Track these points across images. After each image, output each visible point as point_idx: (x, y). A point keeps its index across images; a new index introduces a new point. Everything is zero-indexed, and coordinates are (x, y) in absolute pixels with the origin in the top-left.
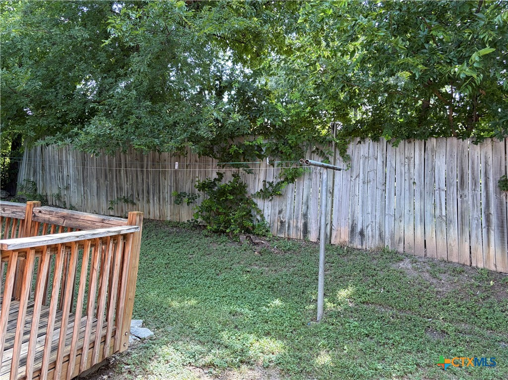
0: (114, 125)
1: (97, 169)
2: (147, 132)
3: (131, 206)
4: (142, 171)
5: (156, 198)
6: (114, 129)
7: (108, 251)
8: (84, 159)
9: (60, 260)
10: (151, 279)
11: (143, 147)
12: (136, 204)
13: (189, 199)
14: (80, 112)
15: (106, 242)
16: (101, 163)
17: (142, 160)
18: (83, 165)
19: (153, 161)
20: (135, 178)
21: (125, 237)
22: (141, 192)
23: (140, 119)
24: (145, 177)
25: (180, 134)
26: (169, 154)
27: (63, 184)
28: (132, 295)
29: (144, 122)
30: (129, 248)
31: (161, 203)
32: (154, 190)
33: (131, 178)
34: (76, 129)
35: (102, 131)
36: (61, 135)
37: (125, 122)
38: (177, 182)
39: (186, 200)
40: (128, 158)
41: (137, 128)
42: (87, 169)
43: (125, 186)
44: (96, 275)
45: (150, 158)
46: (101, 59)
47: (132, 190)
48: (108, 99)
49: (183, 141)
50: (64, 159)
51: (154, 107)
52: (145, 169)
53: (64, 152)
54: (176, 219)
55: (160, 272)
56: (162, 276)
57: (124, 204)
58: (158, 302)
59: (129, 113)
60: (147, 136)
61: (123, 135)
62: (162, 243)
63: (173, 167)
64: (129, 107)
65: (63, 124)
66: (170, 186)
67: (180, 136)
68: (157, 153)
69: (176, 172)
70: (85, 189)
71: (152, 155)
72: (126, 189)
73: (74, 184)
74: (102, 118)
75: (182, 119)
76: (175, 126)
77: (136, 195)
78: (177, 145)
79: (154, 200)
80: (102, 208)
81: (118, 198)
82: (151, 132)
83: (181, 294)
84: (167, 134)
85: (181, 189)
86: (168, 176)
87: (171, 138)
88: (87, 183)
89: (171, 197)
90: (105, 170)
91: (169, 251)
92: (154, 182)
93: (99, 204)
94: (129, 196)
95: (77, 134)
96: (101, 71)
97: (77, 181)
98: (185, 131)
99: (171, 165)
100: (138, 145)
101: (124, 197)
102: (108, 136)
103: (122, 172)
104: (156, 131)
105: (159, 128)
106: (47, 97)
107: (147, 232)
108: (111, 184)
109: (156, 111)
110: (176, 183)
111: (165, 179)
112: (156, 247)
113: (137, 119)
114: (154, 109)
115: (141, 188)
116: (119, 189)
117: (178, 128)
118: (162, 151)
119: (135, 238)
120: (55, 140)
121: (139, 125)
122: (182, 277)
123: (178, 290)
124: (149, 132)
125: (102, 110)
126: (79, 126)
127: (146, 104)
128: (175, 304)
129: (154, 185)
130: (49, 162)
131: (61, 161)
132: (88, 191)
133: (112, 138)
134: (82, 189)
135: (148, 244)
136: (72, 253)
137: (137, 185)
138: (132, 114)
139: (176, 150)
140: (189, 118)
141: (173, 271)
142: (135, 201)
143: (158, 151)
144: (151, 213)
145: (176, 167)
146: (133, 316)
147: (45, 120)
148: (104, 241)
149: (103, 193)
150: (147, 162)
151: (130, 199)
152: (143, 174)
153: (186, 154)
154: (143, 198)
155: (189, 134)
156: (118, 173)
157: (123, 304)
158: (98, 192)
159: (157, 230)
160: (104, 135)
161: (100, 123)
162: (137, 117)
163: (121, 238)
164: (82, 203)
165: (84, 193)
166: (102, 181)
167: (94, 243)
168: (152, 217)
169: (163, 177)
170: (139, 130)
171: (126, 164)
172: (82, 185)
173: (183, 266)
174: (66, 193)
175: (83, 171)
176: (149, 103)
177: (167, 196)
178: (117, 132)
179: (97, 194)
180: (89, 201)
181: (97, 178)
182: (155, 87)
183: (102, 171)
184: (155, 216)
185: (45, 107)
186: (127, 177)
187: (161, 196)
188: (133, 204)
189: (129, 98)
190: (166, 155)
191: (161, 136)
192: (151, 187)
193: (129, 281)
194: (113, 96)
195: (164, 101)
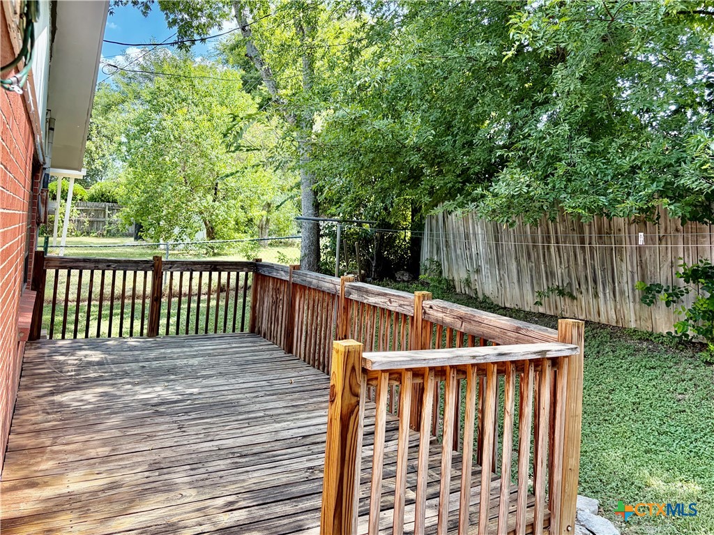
0: (533, 179)
1: (515, 245)
2: (586, 185)
3: (570, 301)
4: (583, 249)
5: (608, 291)
6: (534, 184)
7: (528, 383)
8: (497, 230)
9: (450, 391)
10: (609, 425)
11: (580, 211)
12: (576, 299)
13: (669, 295)
14: (485, 164)
15: (523, 368)
16: (521, 236)
17: (581, 231)
18: (497, 240)
19: (600, 232)
20: (572, 259)
21: (556, 362)
22: (583, 281)
23: (574, 166)
24: (588, 256)
25: (645, 185)
26: (626, 219)
27: (472, 265)
28: (574, 462)
29: (581, 170)
30: (563, 383)
31: (618, 299)
32: (604, 278)
33: (566, 258)
34: (479, 190)
35: (517, 189)
36: (462, 197)
37: (551, 173)
38: (644, 266)
39: (663, 297)
40: (560, 228)
41: (569, 180)
42: (502, 244)
43: (559, 271)
44: (509, 422)
45: (595, 228)
46: (511, 85)
47: (570, 276)
48: (523, 140)
49: (651, 197)
50: (471, 232)
51: (595, 146)
52: (587, 246)
53: (470, 221)
54: (646, 327)
55: (623, 417)
56: (628, 423)
57: (558, 298)
58: (625, 473)
59: (555, 159)
60: (586, 192)
61: (547, 194)
62: (625, 366)
63: (633, 241)
64: (554, 149)
65: (464, 183)
66: (632, 272)
67: (645, 189)
68: (605, 218)
69: (640, 249)
70: (501, 272)
71: (597, 221)
72: (560, 275)
73: (486, 266)
74: (515, 171)
75: (648, 162)
76: (635, 173)
77: (575, 285)
78: (640, 204)
79: (605, 294)
80: (527, 301)
81: (548, 288)
82: (593, 185)
83: (667, 465)
84: (620, 187)
85: (651, 278)
86: (626, 256)
87: (629, 194)
88: (503, 264)
89: (633, 290)
90: (527, 246)
91: (638, 381)
92: (603, 265)
93: (522, 296)
94: (565, 285)
95: (483, 196)
96: (512, 102)
97: (489, 261)
98: (653, 180)
99: (630, 237)
100: (572, 208)
101: (558, 287)
102: (526, 196)
103: (552, 250)
104: (601, 183)
105: (605, 179)
106: (442, 149)
107: (596, 345)
108: (538, 267)
109: (598, 152)
110: (641, 267)
111: (622, 260)
112: (615, 371)
113: (569, 168)
114: (596, 149)
115: (583, 274)
116: (551, 274)
117: (640, 175)
118: (614, 215)
119: (573, 366)
120: (455, 206)
121: (572, 176)
122: (666, 433)
123: (660, 457)
124: (590, 186)
125: (513, 159)
126: (486, 184)
127: (582, 141)
128: (657, 484)
129: (603, 270)
130: (454, 236)
131: (467, 235)
132: (506, 276)
133: (531, 199)
134: (497, 273)
135: (601, 365)
136: (469, 381)
137: (577, 270)
138: (560, 160)
139: (639, 213)
140: (661, 158)
141: (649, 419)
142: (575, 294)
143: (608, 215)
144: (602, 313)
145: (641, 241)
146: (581, 489)
147: (441, 180)
148: (520, 366)
149: (526, 279)
150: (590, 233)
151: (568, 290)
152: (584, 252)
153: (658, 219)
154: (587, 289)
155: (662, 184)
156: (546, 251)
157: (560, 477)
158: (519, 278)
159: (614, 342)
160: (520, 195)
161: (512, 178)
162: (569, 165)
163: (547, 364)
164: (498, 292)
165: (501, 279)
166: (524, 262)
167: (502, 368)
168: (603, 320)
169: (618, 257)
170: (573, 183)
171: (557, 237)
172: (497, 267)
173: (666, 413)
174: (476, 278)
175: (497, 249)
176: (587, 140)
177: (627, 288)
178: (538, 190)
179: (519, 281)
180: (508, 290)
181: (516, 258)
182: (595, 113)
183: (522, 247)
184: (608, 319)
185: (441, 162)
186: (560, 257)
187: (617, 288)
188: (573, 298)
189: (553, 136)
190: (620, 221)
191: (611, 191)
192: (599, 273)
193: (567, 438)
194: (529, 135)
195: (612, 134)
